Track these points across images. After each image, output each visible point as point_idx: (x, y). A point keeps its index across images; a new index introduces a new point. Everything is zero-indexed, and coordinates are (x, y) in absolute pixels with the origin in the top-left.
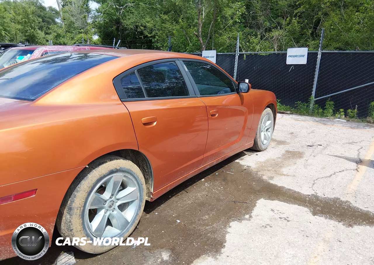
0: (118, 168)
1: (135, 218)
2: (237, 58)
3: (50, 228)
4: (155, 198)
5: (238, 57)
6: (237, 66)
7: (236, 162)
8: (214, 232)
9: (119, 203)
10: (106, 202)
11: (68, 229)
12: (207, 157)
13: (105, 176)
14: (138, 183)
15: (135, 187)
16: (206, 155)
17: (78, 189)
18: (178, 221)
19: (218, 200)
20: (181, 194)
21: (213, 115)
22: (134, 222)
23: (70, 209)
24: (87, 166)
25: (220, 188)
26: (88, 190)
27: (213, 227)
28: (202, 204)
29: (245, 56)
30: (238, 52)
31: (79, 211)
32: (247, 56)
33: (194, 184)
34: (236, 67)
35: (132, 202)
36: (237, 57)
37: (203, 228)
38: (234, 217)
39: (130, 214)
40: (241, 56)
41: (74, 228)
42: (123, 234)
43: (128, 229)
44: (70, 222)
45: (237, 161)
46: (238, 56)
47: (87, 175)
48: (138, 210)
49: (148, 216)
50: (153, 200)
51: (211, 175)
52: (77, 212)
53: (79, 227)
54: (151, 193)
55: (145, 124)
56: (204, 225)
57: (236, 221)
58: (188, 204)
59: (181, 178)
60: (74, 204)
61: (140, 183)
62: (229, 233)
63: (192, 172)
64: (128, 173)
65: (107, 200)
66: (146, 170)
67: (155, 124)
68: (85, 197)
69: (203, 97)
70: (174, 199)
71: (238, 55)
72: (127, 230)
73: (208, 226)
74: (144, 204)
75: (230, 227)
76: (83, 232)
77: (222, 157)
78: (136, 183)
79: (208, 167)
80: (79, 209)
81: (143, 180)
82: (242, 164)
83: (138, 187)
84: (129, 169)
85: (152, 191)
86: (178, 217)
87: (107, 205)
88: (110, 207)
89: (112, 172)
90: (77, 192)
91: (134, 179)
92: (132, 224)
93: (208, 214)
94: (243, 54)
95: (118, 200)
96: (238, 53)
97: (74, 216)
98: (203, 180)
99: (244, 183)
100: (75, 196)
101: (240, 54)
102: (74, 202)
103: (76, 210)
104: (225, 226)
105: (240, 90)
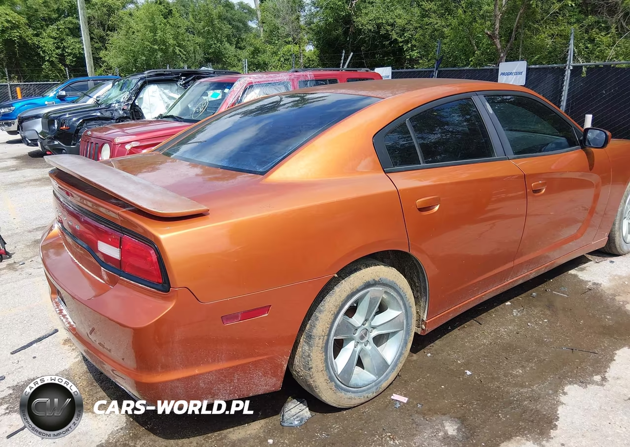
0: (377, 279)
1: (398, 359)
2: (569, 75)
3: (283, 363)
4: (429, 330)
5: (569, 71)
6: (567, 89)
7: (571, 274)
8: (534, 399)
9: (375, 333)
10: (357, 329)
11: (305, 367)
12: (521, 265)
13: (358, 291)
14: (404, 304)
15: (399, 311)
16: (518, 261)
17: (322, 308)
18: (469, 373)
19: (540, 342)
20: (469, 326)
21: (536, 191)
22: (396, 365)
23: (310, 337)
24: (336, 275)
25: (543, 321)
26: (335, 310)
27: (533, 390)
28: (509, 348)
29: (584, 69)
30: (570, 62)
31: (321, 341)
32: (589, 69)
33: (493, 310)
34: (567, 92)
35: (394, 333)
36: (568, 73)
37: (514, 390)
38: (571, 377)
39: (390, 351)
40: (576, 70)
41: (314, 366)
42: (380, 382)
43: (387, 375)
44: (309, 356)
45: (572, 272)
46: (571, 70)
47: (333, 289)
48: (403, 348)
49: (415, 357)
50: (426, 333)
51: (523, 295)
52: (319, 342)
53: (321, 366)
54: (423, 321)
55: (421, 210)
56: (516, 385)
57: (576, 383)
58: (484, 345)
59: (473, 299)
60: (314, 331)
61: (407, 304)
62: (563, 404)
63: (491, 290)
64: (391, 287)
65: (359, 327)
66: (417, 284)
67: (437, 208)
68: (331, 321)
69: (519, 158)
70: (456, 332)
71: (571, 68)
72: (385, 377)
73: (522, 386)
74: (412, 338)
75: (565, 394)
76: (325, 373)
77: (547, 266)
78: (401, 303)
79: (521, 282)
80: (322, 337)
81: (412, 300)
82: (583, 279)
83: (404, 311)
84: (393, 281)
85: (425, 319)
86: (467, 365)
87: (357, 335)
88: (362, 338)
89: (368, 285)
90: (320, 312)
91: (398, 298)
92: (393, 369)
93: (523, 366)
94: (581, 67)
95: (374, 328)
96: (570, 64)
97: (315, 349)
98: (508, 303)
99: (589, 316)
100: (317, 319)
101: (574, 67)
102: (315, 327)
103: (317, 339)
104: (556, 392)
105: (587, 143)
